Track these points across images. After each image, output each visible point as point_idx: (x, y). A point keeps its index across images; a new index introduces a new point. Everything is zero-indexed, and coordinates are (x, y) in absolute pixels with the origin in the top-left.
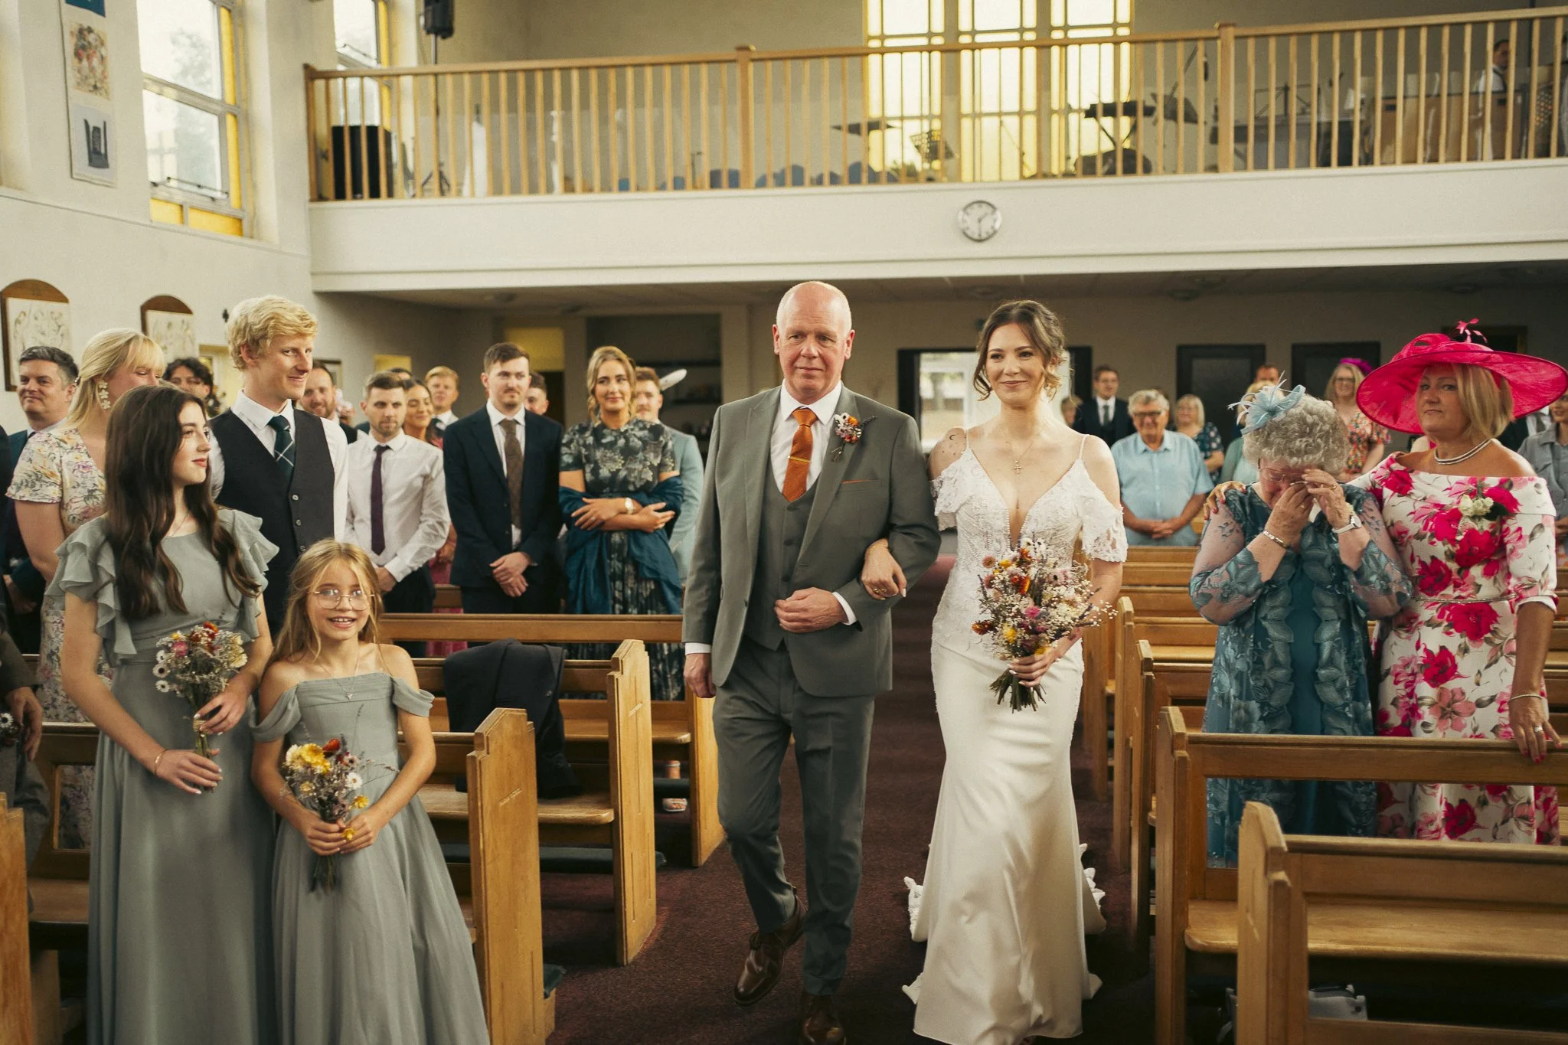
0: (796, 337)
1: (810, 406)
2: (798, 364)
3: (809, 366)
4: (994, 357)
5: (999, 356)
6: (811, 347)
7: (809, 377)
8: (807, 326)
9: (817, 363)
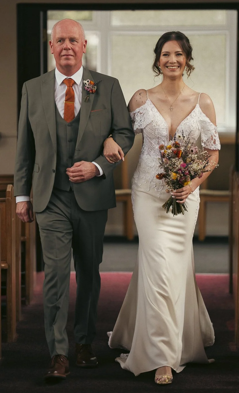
0: (60, 41)
1: (71, 77)
2: (63, 54)
3: (67, 54)
4: (164, 55)
5: (167, 54)
6: (67, 44)
7: (68, 59)
8: (65, 35)
9: (71, 52)
